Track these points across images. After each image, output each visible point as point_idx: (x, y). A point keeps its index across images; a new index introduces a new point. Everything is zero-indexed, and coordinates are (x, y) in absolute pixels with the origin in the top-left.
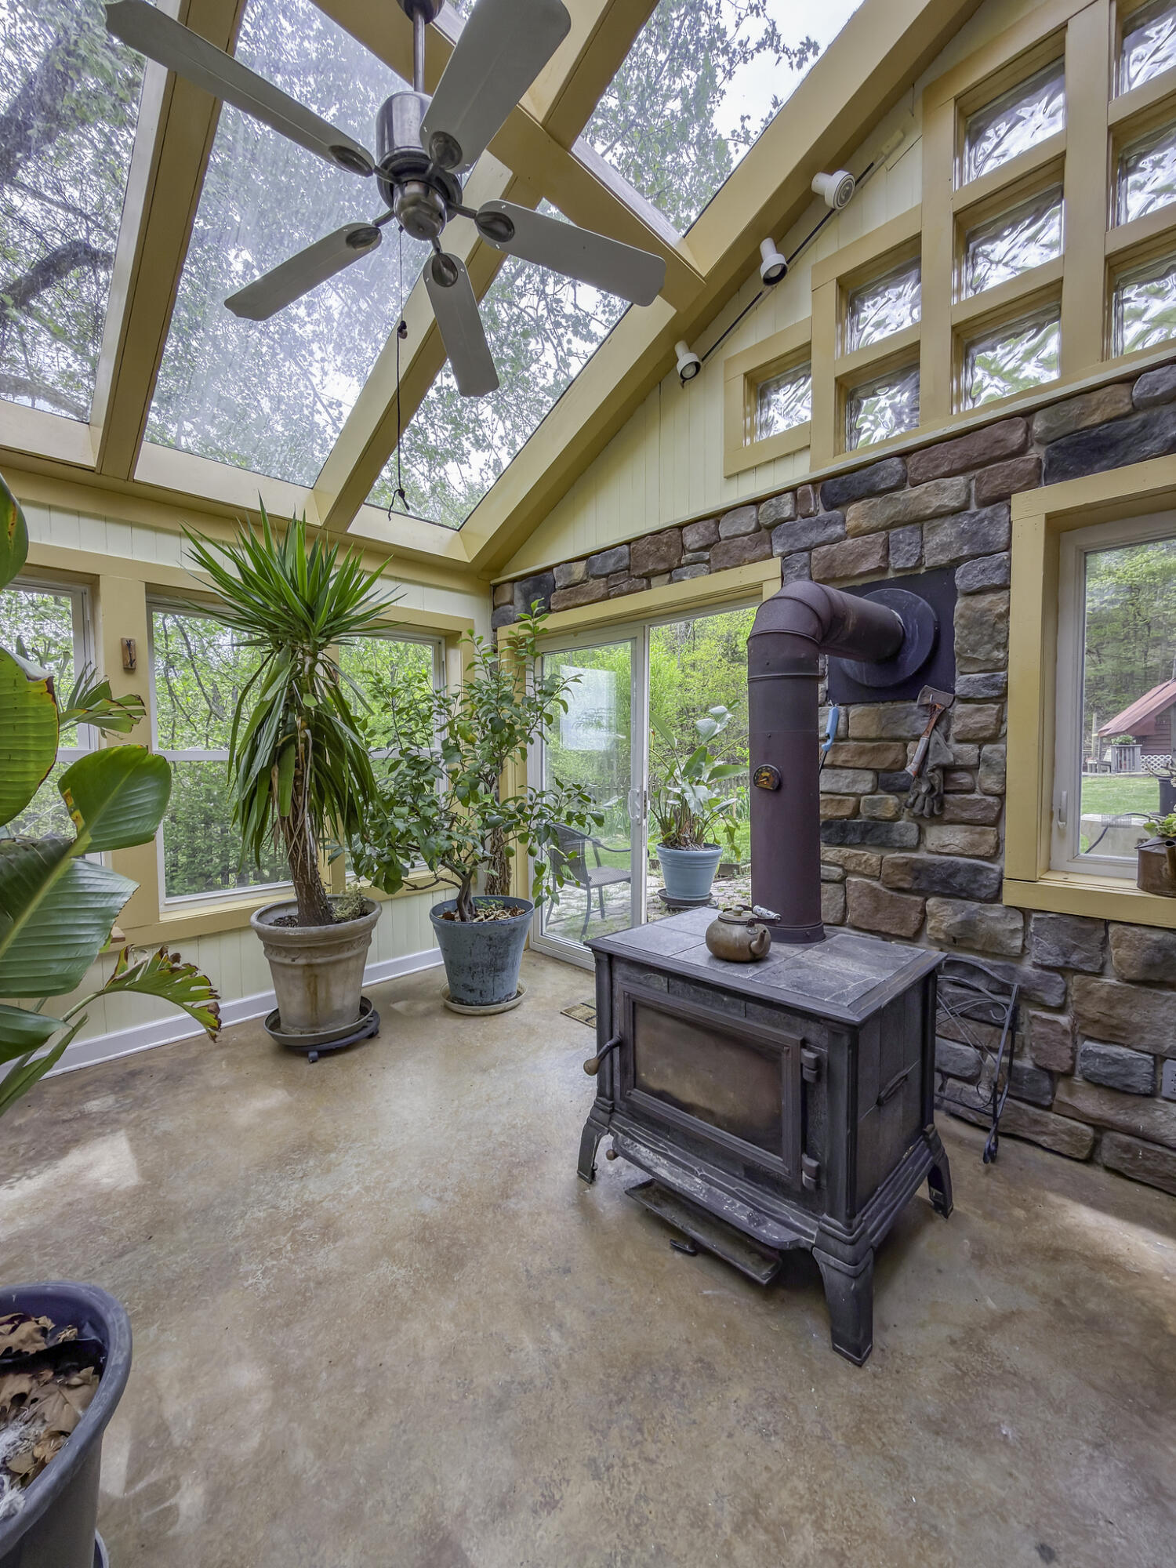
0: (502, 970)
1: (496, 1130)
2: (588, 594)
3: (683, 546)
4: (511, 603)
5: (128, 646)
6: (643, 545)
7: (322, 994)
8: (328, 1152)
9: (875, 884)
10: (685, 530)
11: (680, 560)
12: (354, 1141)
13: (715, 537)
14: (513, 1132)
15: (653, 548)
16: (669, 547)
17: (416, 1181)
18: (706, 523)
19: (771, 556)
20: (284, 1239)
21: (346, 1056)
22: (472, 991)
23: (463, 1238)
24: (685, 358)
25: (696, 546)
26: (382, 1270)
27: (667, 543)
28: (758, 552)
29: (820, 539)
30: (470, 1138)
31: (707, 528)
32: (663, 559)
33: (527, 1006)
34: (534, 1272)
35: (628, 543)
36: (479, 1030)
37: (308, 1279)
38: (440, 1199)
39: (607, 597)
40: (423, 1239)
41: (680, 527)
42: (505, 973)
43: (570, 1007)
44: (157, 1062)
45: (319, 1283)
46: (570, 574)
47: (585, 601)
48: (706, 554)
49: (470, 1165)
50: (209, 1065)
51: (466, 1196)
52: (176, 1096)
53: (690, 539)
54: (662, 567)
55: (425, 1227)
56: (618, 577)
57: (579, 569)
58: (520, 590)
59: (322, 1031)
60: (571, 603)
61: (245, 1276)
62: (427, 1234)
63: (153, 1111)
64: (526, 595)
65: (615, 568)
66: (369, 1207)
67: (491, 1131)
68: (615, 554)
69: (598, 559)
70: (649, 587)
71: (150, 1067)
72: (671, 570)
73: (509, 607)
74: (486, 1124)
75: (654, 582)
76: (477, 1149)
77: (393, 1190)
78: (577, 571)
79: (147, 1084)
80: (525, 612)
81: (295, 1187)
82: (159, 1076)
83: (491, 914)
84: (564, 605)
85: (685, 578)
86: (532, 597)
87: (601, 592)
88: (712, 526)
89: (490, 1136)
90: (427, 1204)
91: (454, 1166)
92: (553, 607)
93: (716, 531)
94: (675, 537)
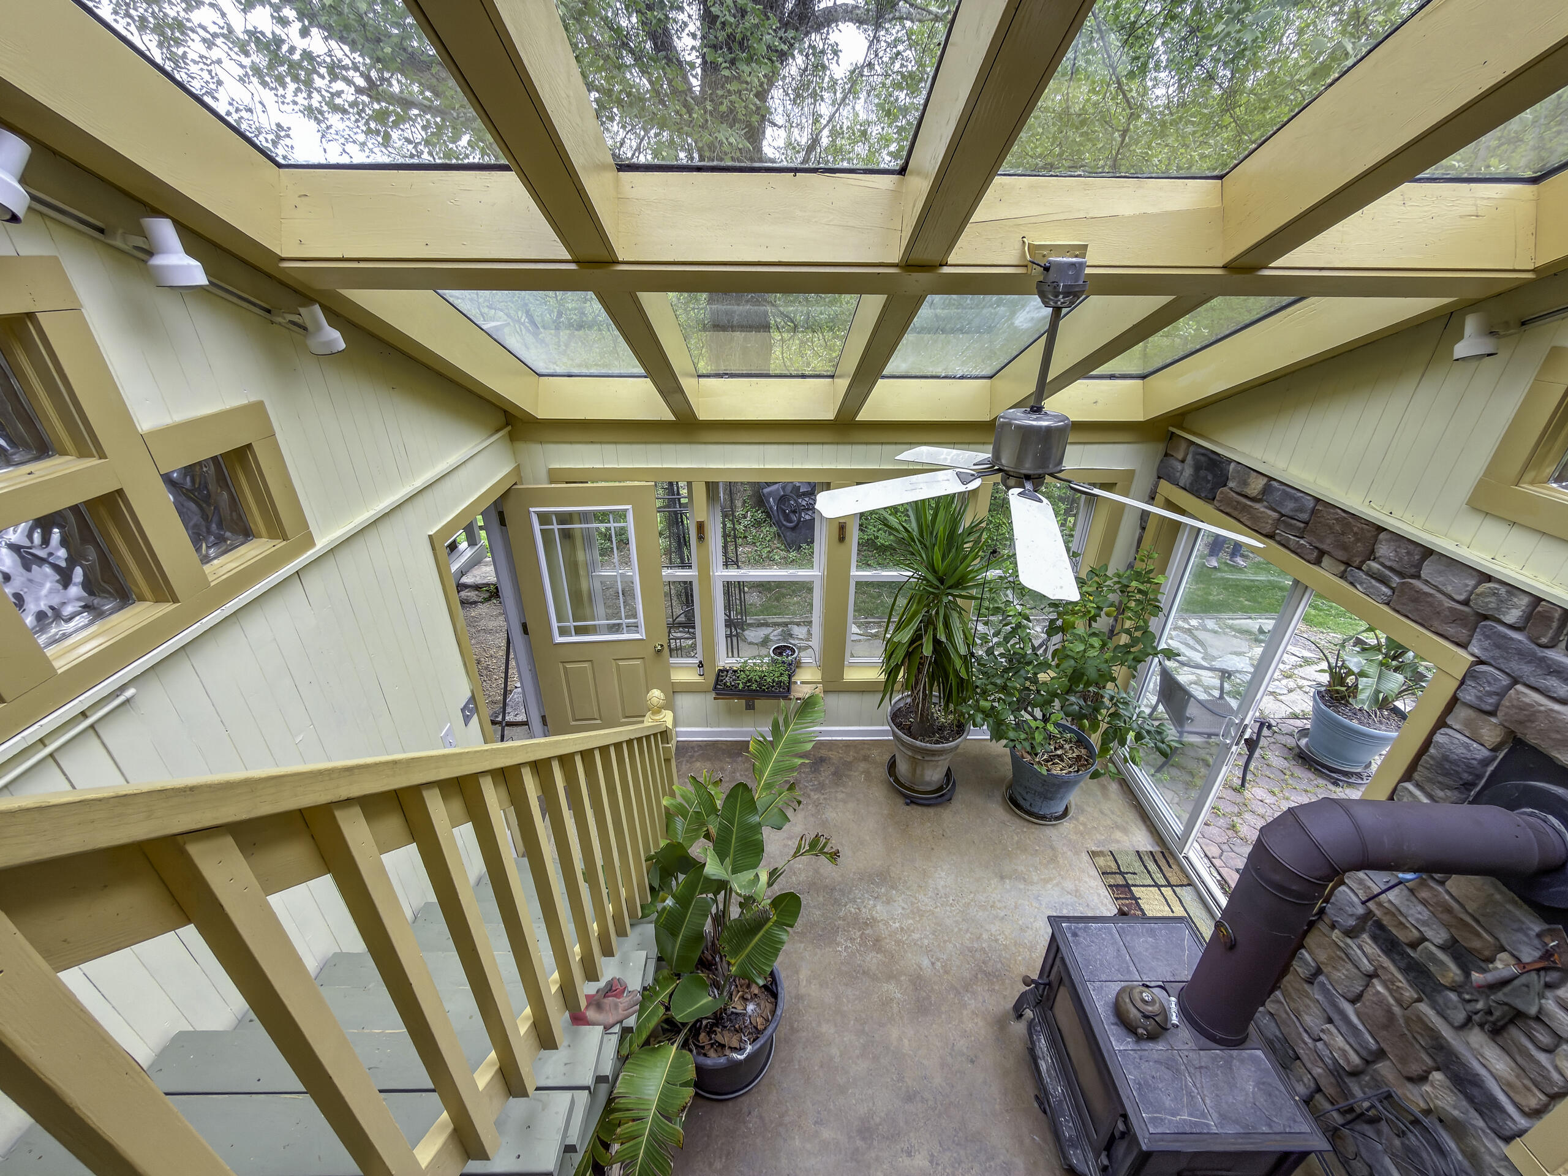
0: (1051, 799)
1: (985, 936)
2: (1255, 519)
3: (1373, 551)
4: (1182, 462)
5: (842, 527)
6: (1329, 516)
7: (918, 772)
8: (892, 888)
9: (1397, 1010)
10: (1383, 537)
11: (1363, 562)
12: (908, 888)
13: (1413, 571)
14: (993, 944)
15: (1338, 528)
16: (1358, 540)
17: (926, 942)
18: (1411, 547)
19: (1464, 646)
20: (858, 934)
21: (925, 809)
22: (1025, 800)
23: (933, 999)
24: (1470, 346)
25: (1388, 563)
26: (891, 987)
27: (1356, 534)
28: (1451, 630)
29: (1532, 681)
30: (967, 930)
31: (1407, 554)
32: (1344, 547)
33: (1066, 825)
34: (956, 1048)
35: (1318, 500)
36: (1017, 834)
37: (860, 966)
38: (933, 964)
39: (1270, 536)
40: (915, 984)
41: (1381, 529)
43: (1099, 849)
44: (833, 755)
45: (864, 972)
46: (1245, 483)
47: (1248, 523)
48: (1396, 580)
49: (958, 952)
50: (856, 774)
51: (946, 972)
52: (836, 792)
53: (1384, 550)
54: (1341, 554)
55: (919, 977)
56: (1291, 525)
57: (1256, 486)
58: (1194, 459)
59: (916, 788)
60: (1235, 513)
61: (838, 944)
62: (917, 981)
63: (825, 799)
64: (1197, 468)
65: (1291, 514)
66: (898, 942)
67: (981, 935)
68: (1296, 499)
69: (1278, 490)
70: (1318, 562)
71: (830, 758)
72: (1348, 564)
73: (1179, 466)
74: (982, 927)
75: (1326, 561)
76: (968, 943)
77: (913, 940)
78: (1253, 486)
79: (826, 774)
80: (1191, 484)
81: (871, 902)
82: (833, 769)
83: (1062, 747)
84: (1228, 510)
85: (1358, 586)
86: (1203, 473)
87: (1268, 529)
88: (1417, 557)
89: (979, 938)
90: (926, 962)
91: (950, 946)
92: (1215, 502)
93: (1419, 566)
94: (1369, 535)
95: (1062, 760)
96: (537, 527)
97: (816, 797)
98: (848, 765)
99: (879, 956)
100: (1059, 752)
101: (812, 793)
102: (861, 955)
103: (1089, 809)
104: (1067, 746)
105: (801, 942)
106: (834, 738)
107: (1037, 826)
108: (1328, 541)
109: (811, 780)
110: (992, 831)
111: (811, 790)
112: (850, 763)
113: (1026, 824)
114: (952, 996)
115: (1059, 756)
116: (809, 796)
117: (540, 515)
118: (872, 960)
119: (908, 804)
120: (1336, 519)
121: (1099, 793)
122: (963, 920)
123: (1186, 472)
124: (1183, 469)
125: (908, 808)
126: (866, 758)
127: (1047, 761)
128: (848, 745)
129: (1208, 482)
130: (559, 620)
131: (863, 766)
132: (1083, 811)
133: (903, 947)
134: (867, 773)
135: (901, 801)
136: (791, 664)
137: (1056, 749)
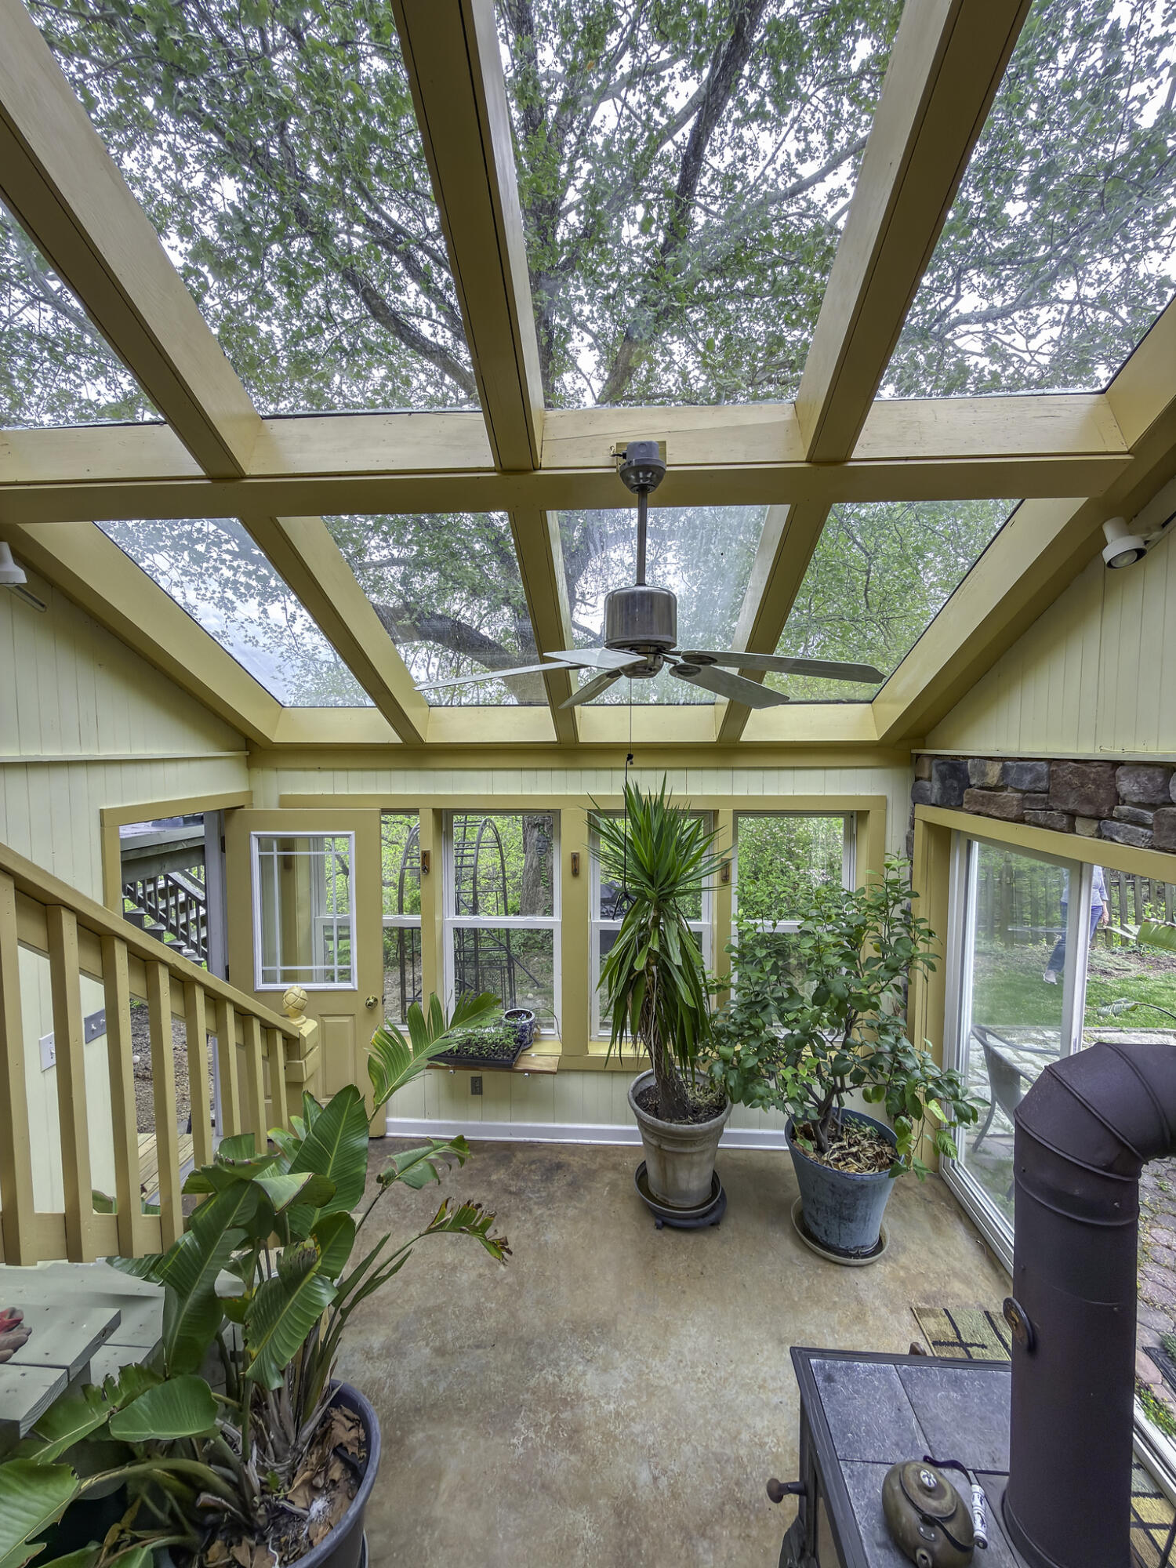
1: (745, 1436)
2: (1000, 807)
3: (1118, 795)
4: (930, 779)
5: (575, 858)
6: (1064, 772)
7: (670, 1173)
8: (616, 1346)
10: (1120, 771)
11: (1112, 809)
12: (638, 1349)
13: (1161, 796)
14: (757, 1451)
15: (1076, 781)
16: (1098, 787)
17: (651, 1439)
18: (1150, 771)
20: (549, 1417)
22: (816, 1224)
23: (644, 1546)
24: (1116, 545)
25: (1135, 799)
26: (580, 1516)
27: (1094, 780)
30: (718, 1423)
31: (1150, 779)
32: (1088, 800)
35: (1050, 761)
37: (540, 1473)
38: (655, 1479)
39: (1020, 820)
40: (619, 1514)
41: (1116, 764)
42: (852, 1225)
43: (927, 1306)
44: (575, 1161)
45: (543, 1486)
46: (984, 774)
47: (997, 814)
48: (1149, 816)
49: (699, 1460)
50: (598, 1185)
51: (675, 1496)
52: (567, 1207)
53: (1127, 785)
54: (1087, 810)
55: (630, 1502)
56: (1035, 799)
57: (994, 772)
58: (937, 771)
59: (671, 1202)
60: (983, 809)
61: (514, 1433)
62: (625, 1510)
63: (550, 1215)
64: (943, 778)
65: (1032, 786)
66: (609, 1437)
67: (739, 1433)
68: (1031, 770)
69: (1013, 767)
70: (1072, 830)
71: (569, 1165)
72: (1099, 818)
73: (927, 784)
74: (741, 1419)
75: (1079, 824)
76: (715, 1446)
77: (632, 1433)
78: (991, 774)
79: (560, 1183)
80: (941, 797)
81: (580, 1368)
82: (569, 1178)
83: (857, 1143)
84: (977, 809)
85: (1116, 838)
86: (948, 782)
87: (1014, 811)
88: (1159, 780)
89: (735, 1438)
90: (644, 1476)
91: (687, 1449)
92: (965, 806)
93: (1165, 788)
94: (1106, 776)
95: (859, 1160)
96: (256, 852)
97: (539, 1212)
98: (591, 1174)
99: (572, 1458)
100: (854, 1150)
101: (536, 1207)
102: (545, 1455)
103: (913, 1247)
104: (866, 1143)
105: (460, 1424)
106: (580, 1141)
107: (838, 1268)
108: (1072, 800)
109: (539, 1191)
110: (773, 1271)
111: (536, 1203)
112: (595, 1171)
113: (822, 1263)
114: (677, 1543)
115: (855, 1155)
116: (530, 1211)
117: (259, 838)
118: (560, 1463)
119: (658, 1227)
120: (1071, 773)
121: (928, 1226)
122: (714, 1406)
123: (934, 788)
124: (932, 787)
125: (659, 1233)
126: (615, 1167)
127: (838, 1160)
128: (597, 1150)
129: (954, 789)
130: (264, 963)
131: (610, 1176)
132: (905, 1249)
133: (613, 1446)
134: (613, 1185)
135: (651, 1222)
136: (524, 1031)
137: (850, 1145)
